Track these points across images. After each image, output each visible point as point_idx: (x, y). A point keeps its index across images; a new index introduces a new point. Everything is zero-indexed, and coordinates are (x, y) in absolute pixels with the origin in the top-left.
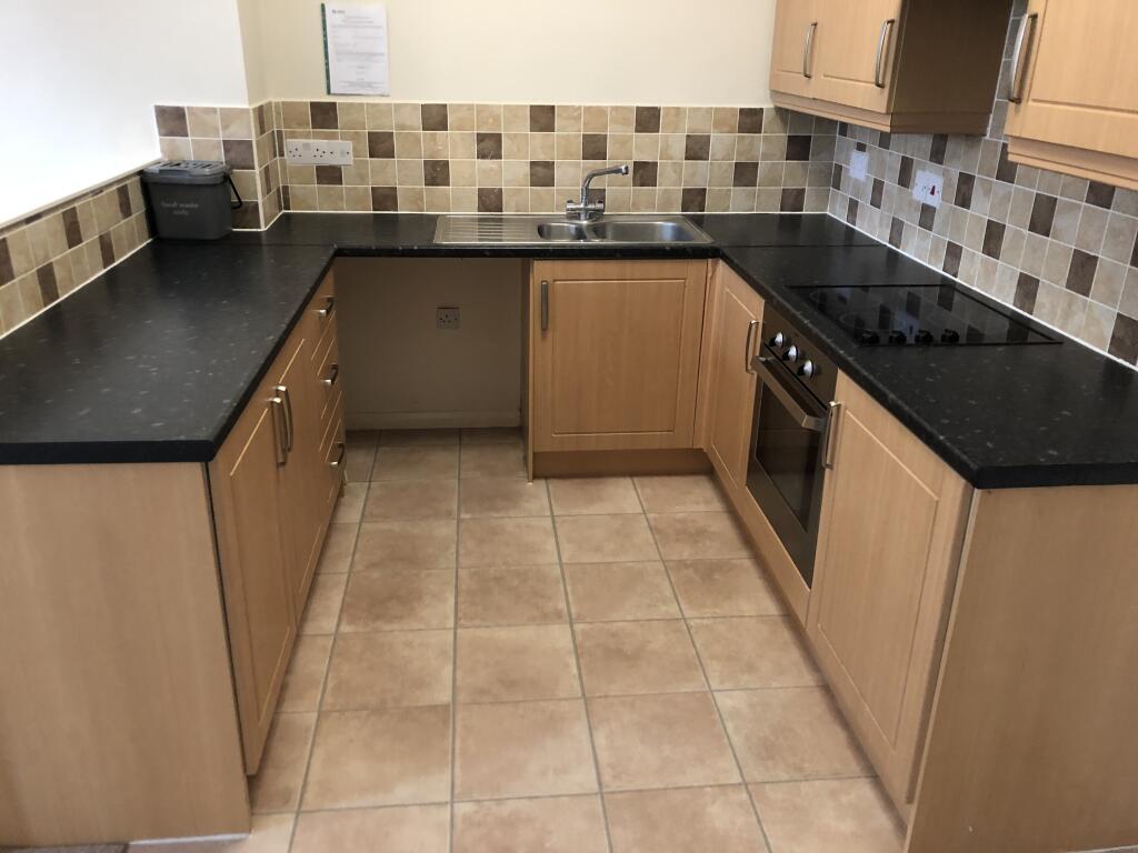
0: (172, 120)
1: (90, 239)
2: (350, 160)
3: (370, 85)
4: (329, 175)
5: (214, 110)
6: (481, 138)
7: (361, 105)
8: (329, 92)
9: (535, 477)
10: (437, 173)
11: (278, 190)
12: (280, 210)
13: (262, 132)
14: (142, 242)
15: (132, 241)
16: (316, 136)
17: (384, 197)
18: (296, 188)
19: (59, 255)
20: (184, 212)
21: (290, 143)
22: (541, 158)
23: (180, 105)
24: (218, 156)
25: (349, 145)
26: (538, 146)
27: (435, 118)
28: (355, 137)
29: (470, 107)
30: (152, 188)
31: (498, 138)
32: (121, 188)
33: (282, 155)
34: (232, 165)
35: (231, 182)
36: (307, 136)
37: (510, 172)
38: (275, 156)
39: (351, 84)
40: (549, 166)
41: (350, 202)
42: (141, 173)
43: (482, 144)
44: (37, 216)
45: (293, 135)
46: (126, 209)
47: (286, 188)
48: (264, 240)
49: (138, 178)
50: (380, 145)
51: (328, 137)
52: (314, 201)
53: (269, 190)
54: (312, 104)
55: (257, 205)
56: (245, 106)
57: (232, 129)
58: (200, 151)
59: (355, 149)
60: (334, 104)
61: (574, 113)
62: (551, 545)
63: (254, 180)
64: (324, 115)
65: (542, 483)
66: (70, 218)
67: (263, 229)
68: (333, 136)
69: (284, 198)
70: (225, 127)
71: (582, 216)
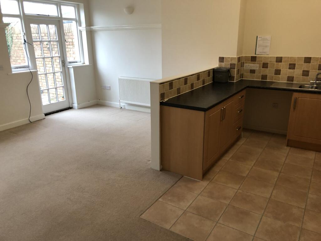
0: (221, 59)
1: (201, 80)
2: (258, 68)
3: (265, 53)
4: (253, 71)
5: (229, 58)
6: (290, 64)
7: (262, 57)
8: (255, 54)
9: (288, 146)
10: (278, 72)
11: (241, 74)
12: (241, 78)
13: (239, 62)
14: (211, 82)
15: (209, 81)
16: (251, 63)
17: (264, 77)
18: (245, 74)
19: (195, 82)
20: (219, 77)
21: (245, 65)
22: (306, 69)
23: (223, 57)
24: (229, 66)
25: (258, 65)
26: (305, 67)
27: (279, 60)
28: (260, 64)
29: (289, 57)
30: (215, 72)
31: (294, 65)
32: (209, 71)
33: (243, 67)
34: (231, 68)
35: (230, 72)
36: (249, 63)
37: (297, 73)
38: (242, 67)
39: (261, 52)
40: (308, 72)
41: (256, 78)
42: (213, 69)
43: (290, 66)
44: (193, 75)
45: (246, 63)
46: (209, 76)
47: (243, 74)
48: (235, 84)
49: (212, 70)
50: (265, 65)
51: (253, 63)
52: (249, 77)
53: (238, 74)
54: (251, 57)
55: (234, 77)
56: (236, 57)
57: (232, 61)
58: (226, 65)
59: (259, 66)
60: (256, 57)
61: (317, 59)
62: (284, 159)
63: (235, 72)
64: (254, 59)
65: (289, 148)
66: (198, 75)
67: (235, 81)
68: (255, 63)
69: (242, 76)
70: (231, 61)
71: (315, 84)
